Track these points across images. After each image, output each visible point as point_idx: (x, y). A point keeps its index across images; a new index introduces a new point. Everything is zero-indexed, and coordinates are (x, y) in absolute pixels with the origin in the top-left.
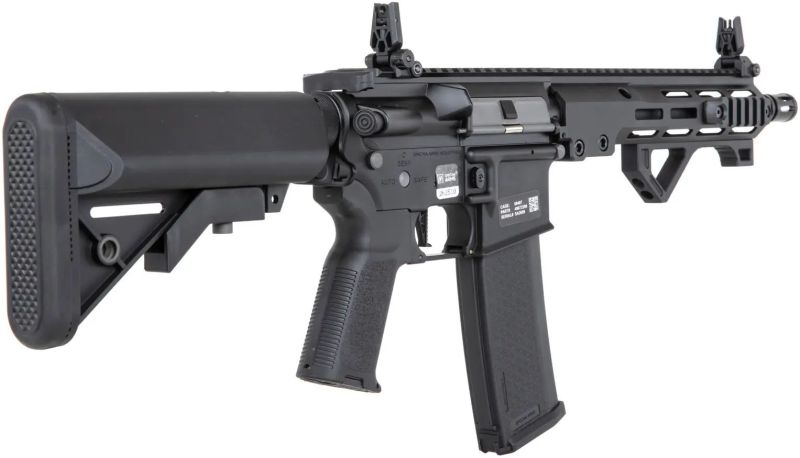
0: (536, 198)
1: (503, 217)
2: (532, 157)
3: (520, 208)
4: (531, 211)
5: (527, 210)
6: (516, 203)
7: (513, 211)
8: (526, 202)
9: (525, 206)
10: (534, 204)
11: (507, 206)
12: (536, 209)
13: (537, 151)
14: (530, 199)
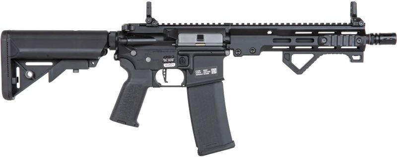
0: (216, 69)
1: (197, 75)
2: (211, 54)
3: (206, 72)
4: (212, 73)
5: (210, 73)
6: (204, 70)
8: (210, 70)
9: (210, 72)
10: (214, 71)
11: (200, 71)
12: (215, 73)
13: (213, 52)
14: (212, 69)
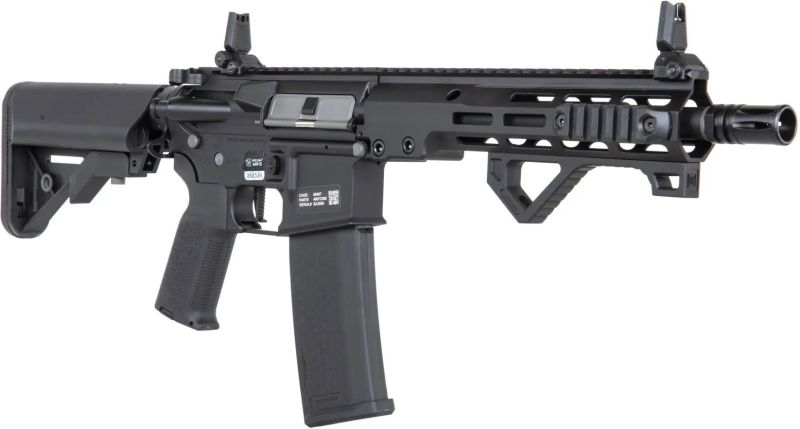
0: (337, 192)
1: (301, 205)
2: (326, 151)
3: (319, 200)
4: (330, 203)
5: (326, 202)
6: (315, 194)
7: (311, 200)
8: (325, 194)
9: (325, 198)
10: (334, 197)
11: (306, 195)
12: (336, 203)
13: (330, 146)
14: (330, 192)
